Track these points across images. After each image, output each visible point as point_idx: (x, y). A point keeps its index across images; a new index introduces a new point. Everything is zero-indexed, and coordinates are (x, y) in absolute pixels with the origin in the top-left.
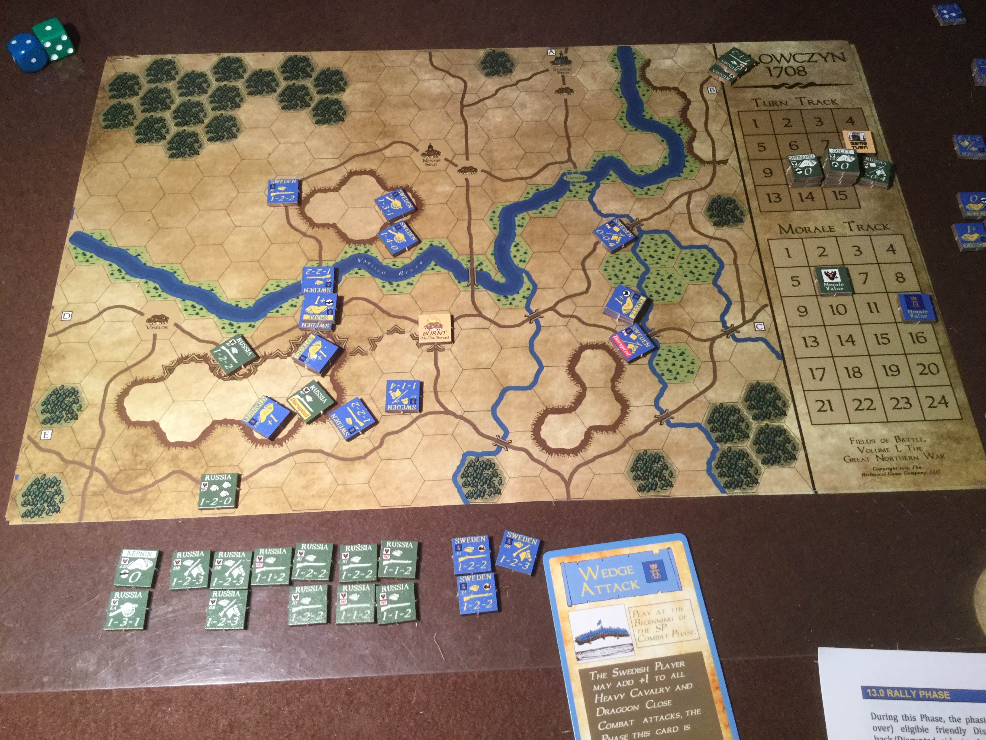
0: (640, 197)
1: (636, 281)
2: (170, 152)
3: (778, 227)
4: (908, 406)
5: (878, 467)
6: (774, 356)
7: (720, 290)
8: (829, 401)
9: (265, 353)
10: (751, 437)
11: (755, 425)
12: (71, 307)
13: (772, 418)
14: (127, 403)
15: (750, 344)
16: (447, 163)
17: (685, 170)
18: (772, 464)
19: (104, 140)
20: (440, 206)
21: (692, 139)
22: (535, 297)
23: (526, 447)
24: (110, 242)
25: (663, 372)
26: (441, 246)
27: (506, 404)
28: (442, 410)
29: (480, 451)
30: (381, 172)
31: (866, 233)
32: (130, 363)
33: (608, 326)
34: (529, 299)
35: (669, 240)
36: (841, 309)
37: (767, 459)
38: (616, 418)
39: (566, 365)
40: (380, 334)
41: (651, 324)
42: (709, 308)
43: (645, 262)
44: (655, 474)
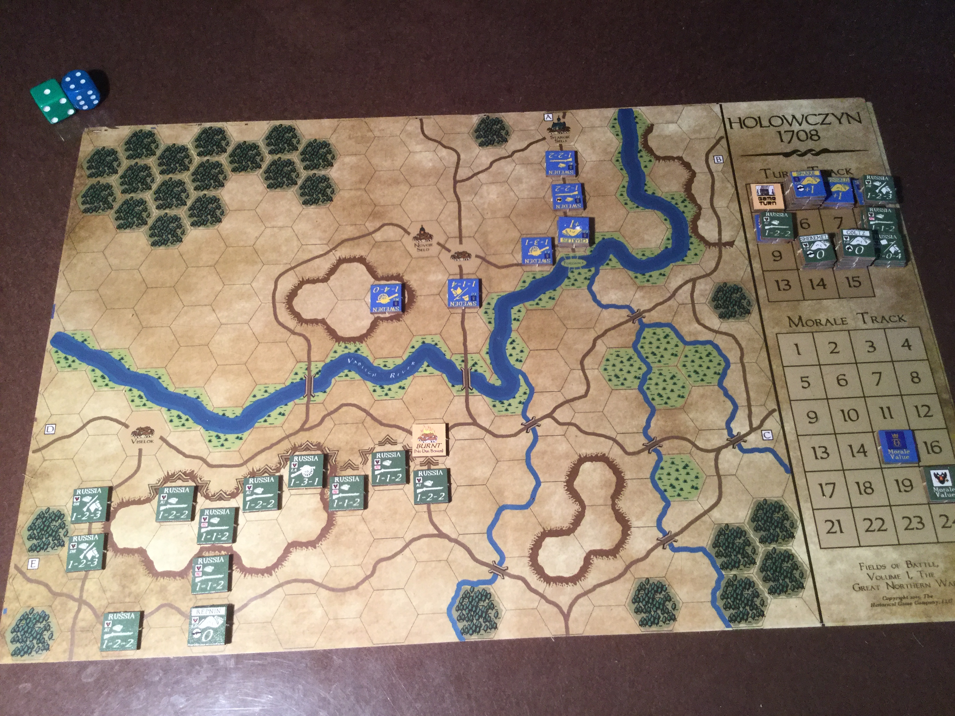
0: (642, 284)
1: (637, 382)
2: (153, 239)
3: (787, 319)
4: (920, 526)
5: (887, 596)
6: (782, 469)
7: (726, 394)
8: (839, 521)
9: (253, 469)
10: (758, 563)
11: (762, 549)
12: (53, 420)
13: (780, 541)
14: (114, 528)
15: (756, 456)
16: (439, 247)
17: (689, 253)
18: (779, 594)
19: (83, 226)
20: (432, 298)
21: (697, 217)
22: (531, 402)
23: (523, 575)
24: (93, 345)
25: (666, 488)
26: (433, 343)
27: (502, 525)
28: (436, 532)
29: (475, 580)
30: (371, 258)
31: (881, 325)
32: (117, 481)
33: (608, 434)
34: (526, 404)
35: (672, 335)
36: (853, 415)
37: (773, 588)
38: (617, 542)
39: (564, 480)
40: (372, 446)
41: (653, 432)
42: (714, 414)
43: (647, 360)
44: (657, 606)
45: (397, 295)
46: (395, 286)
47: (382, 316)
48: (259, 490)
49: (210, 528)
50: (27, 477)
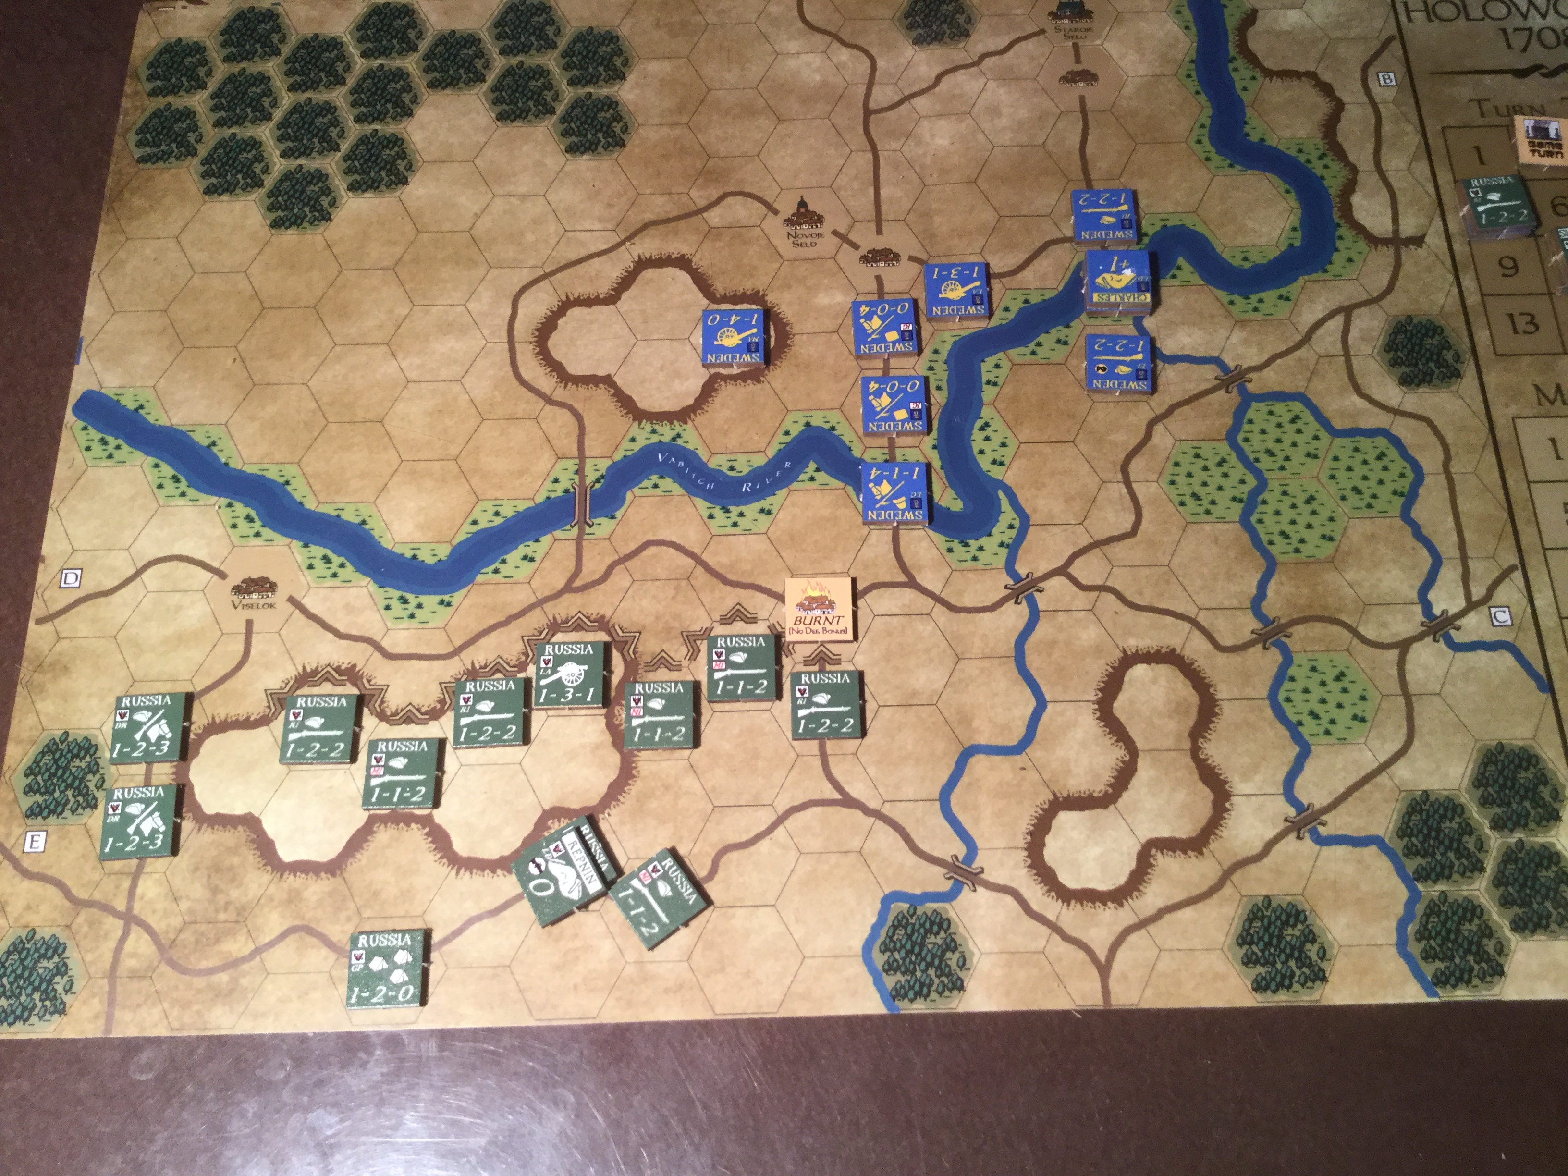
0: (1244, 317)
1: (1238, 508)
2: (273, 215)
3: (1534, 390)
6: (1533, 684)
7: (1418, 533)
9: (473, 664)
10: (1488, 870)
11: (1495, 843)
12: (78, 559)
13: (1532, 825)
14: (196, 776)
15: (1481, 657)
16: (836, 240)
17: (1336, 256)
18: (1533, 932)
19: (139, 189)
20: (824, 337)
21: (1350, 187)
22: (1025, 543)
23: (1014, 885)
24: (156, 416)
25: (1300, 717)
26: (827, 426)
27: (970, 784)
28: (837, 796)
29: (918, 891)
30: (703, 261)
32: (202, 683)
33: (1180, 610)
34: (1013, 548)
35: (1307, 416)
37: (1521, 918)
38: (1203, 821)
39: (1094, 698)
40: (708, 624)
41: (1273, 606)
42: (1394, 572)
43: (1256, 464)
44: (1288, 951)
45: (754, 330)
46: (751, 312)
47: (724, 371)
48: (486, 706)
49: (388, 778)
50: (25, 670)
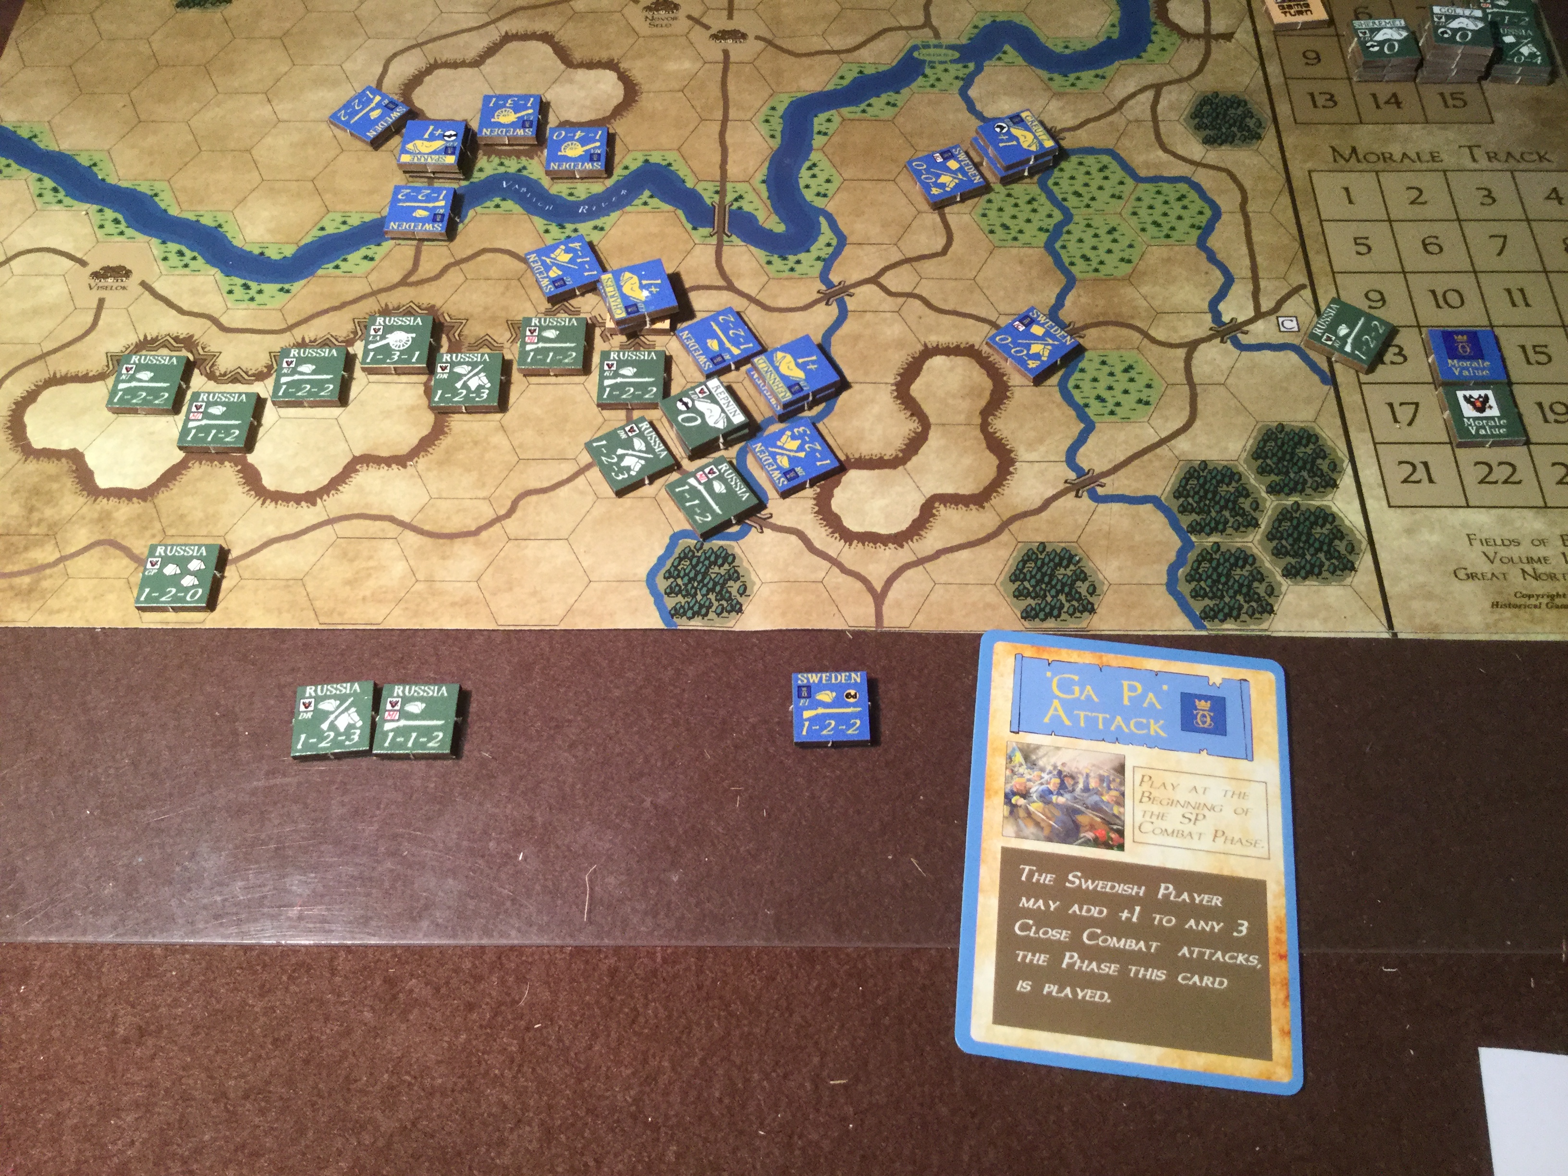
0: (1062, 90)
1: (1044, 236)
3: (1330, 150)
5: (1524, 592)
6: (1316, 378)
7: (1212, 257)
8: (1426, 464)
9: (303, 339)
10: (1263, 526)
11: (1271, 504)
13: (1308, 491)
14: (30, 418)
15: (1267, 355)
16: (691, 22)
17: (1150, 47)
18: (1305, 578)
20: (669, 94)
22: (840, 258)
23: (799, 527)
24: (47, 143)
25: (1087, 401)
26: (664, 163)
30: (566, 35)
31: (1506, 166)
32: (48, 346)
33: (983, 315)
34: (828, 263)
35: (1114, 166)
36: (1453, 298)
37: (1293, 567)
38: (987, 482)
39: (893, 381)
40: (533, 315)
41: (1070, 313)
42: (1187, 288)
43: (1065, 203)
44: (1059, 587)
48: (307, 368)
49: (205, 422)
